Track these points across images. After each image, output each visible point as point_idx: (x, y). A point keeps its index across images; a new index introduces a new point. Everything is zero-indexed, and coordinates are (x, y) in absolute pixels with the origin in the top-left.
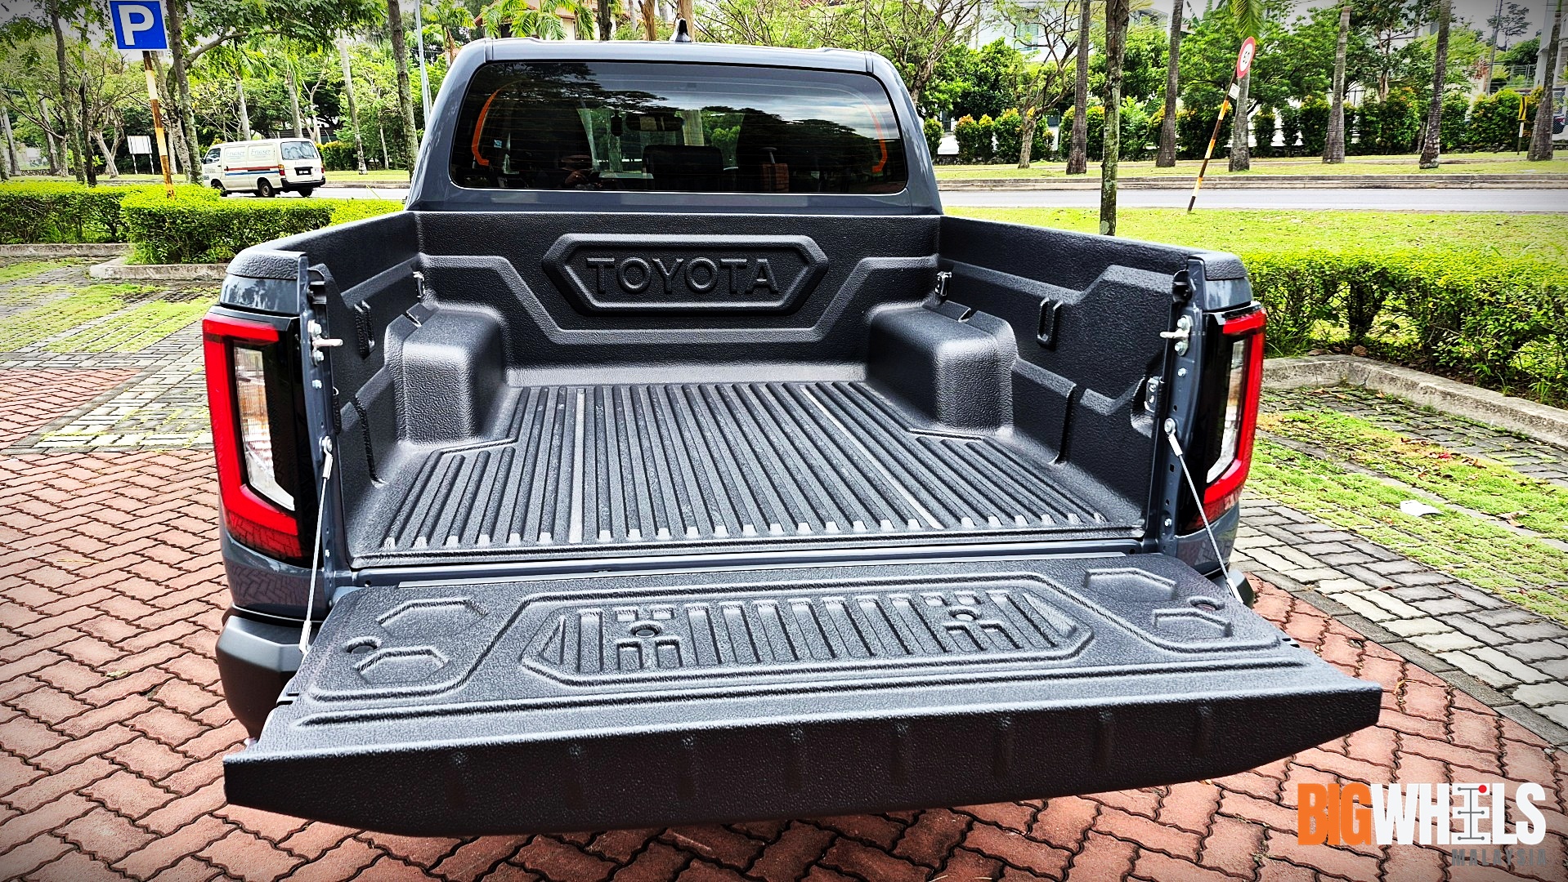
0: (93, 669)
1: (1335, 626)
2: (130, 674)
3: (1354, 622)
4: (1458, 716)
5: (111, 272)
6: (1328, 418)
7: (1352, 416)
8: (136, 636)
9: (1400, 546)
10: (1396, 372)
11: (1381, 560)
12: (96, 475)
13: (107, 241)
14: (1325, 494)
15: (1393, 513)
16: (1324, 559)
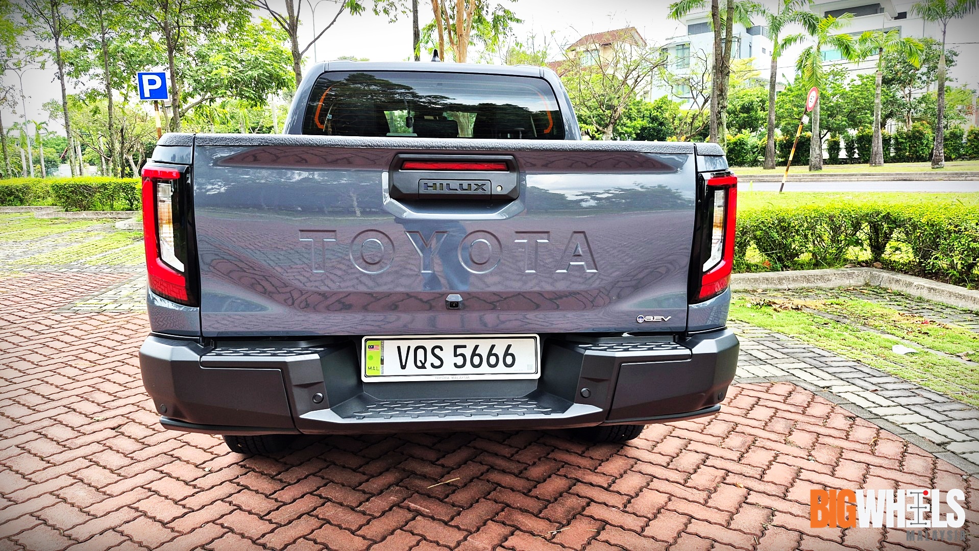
0: (86, 416)
1: (838, 409)
2: (107, 419)
3: (849, 407)
4: (908, 457)
5: (127, 226)
6: (853, 303)
7: (869, 301)
8: (113, 401)
9: (888, 369)
10: (900, 276)
11: (874, 376)
12: (103, 323)
13: (128, 210)
14: (844, 341)
15: (886, 352)
16: (837, 375)
